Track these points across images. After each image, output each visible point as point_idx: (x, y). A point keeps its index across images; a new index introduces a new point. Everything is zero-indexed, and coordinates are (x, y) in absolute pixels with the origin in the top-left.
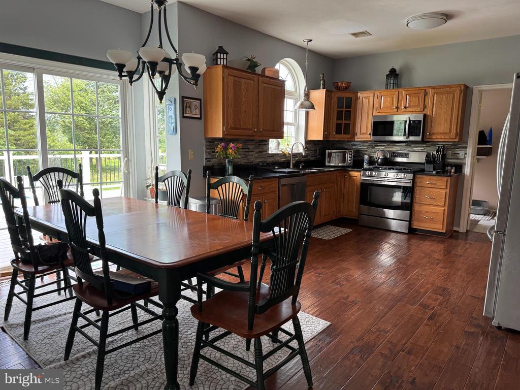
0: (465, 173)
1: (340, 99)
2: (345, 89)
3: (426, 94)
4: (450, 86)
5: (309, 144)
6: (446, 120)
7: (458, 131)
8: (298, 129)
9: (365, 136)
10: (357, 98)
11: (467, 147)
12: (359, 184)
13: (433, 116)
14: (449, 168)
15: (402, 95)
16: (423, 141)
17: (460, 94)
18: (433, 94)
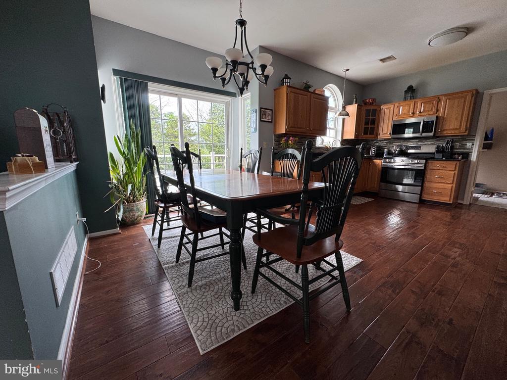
0: (472, 159)
1: (368, 111)
2: (372, 104)
3: (439, 101)
4: (462, 92)
5: (344, 142)
6: (456, 119)
7: (468, 126)
8: (336, 132)
9: (386, 135)
10: (381, 110)
11: (474, 140)
12: (380, 168)
13: (445, 116)
14: (456, 156)
15: (417, 104)
16: (435, 137)
17: (472, 97)
18: (445, 100)
